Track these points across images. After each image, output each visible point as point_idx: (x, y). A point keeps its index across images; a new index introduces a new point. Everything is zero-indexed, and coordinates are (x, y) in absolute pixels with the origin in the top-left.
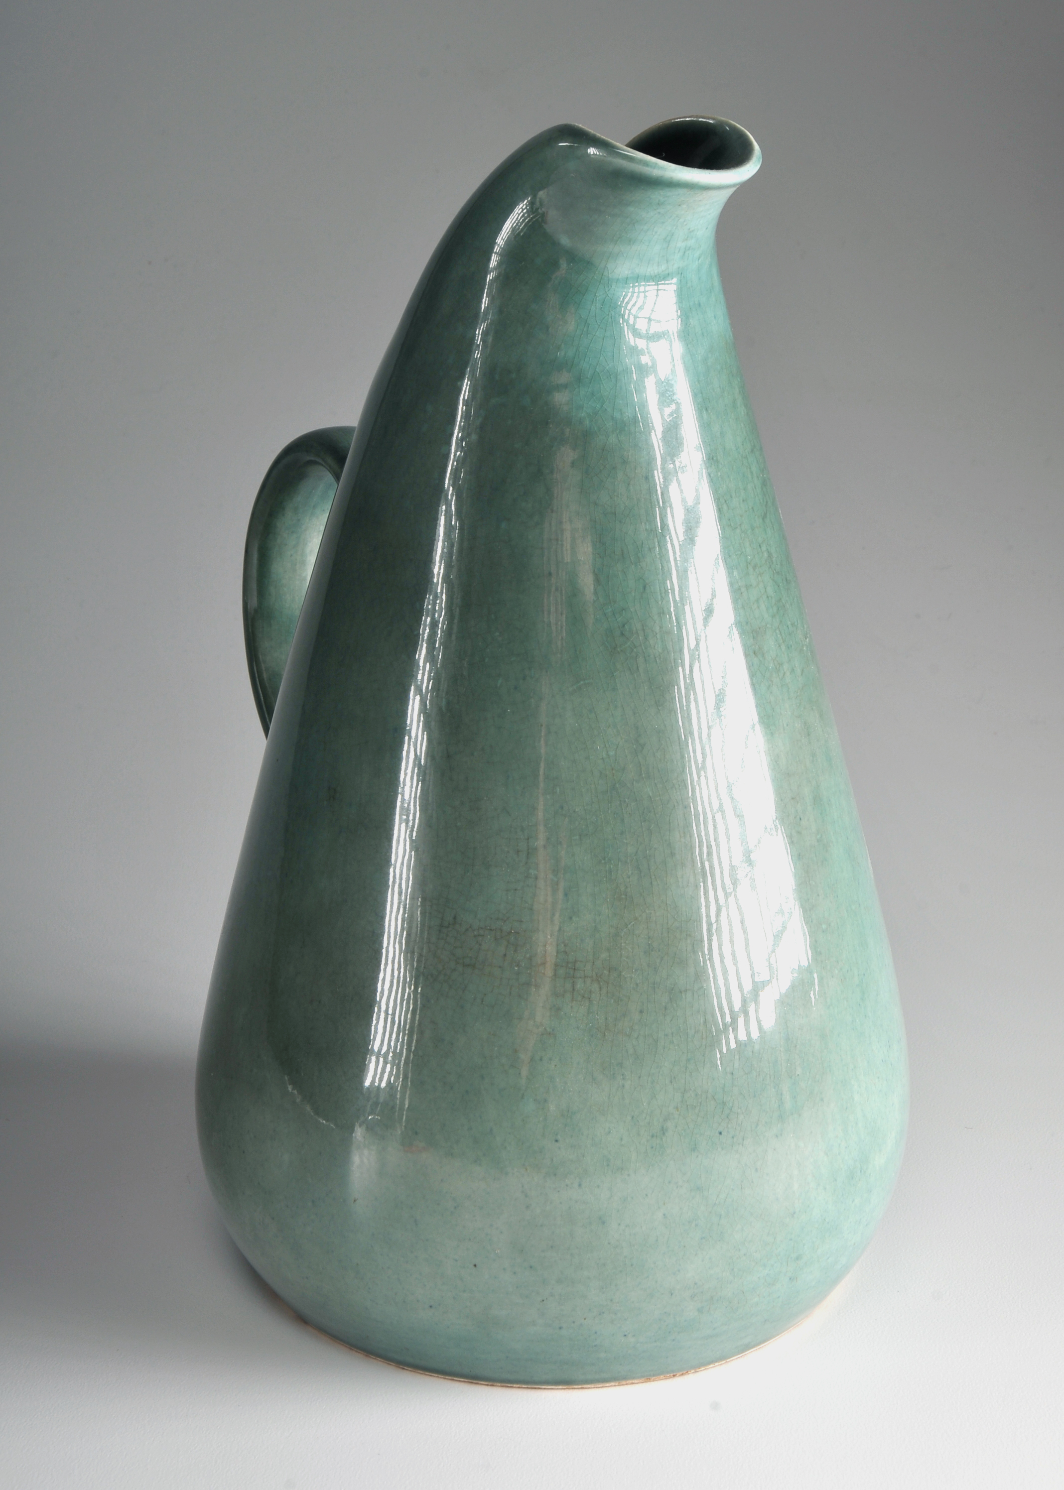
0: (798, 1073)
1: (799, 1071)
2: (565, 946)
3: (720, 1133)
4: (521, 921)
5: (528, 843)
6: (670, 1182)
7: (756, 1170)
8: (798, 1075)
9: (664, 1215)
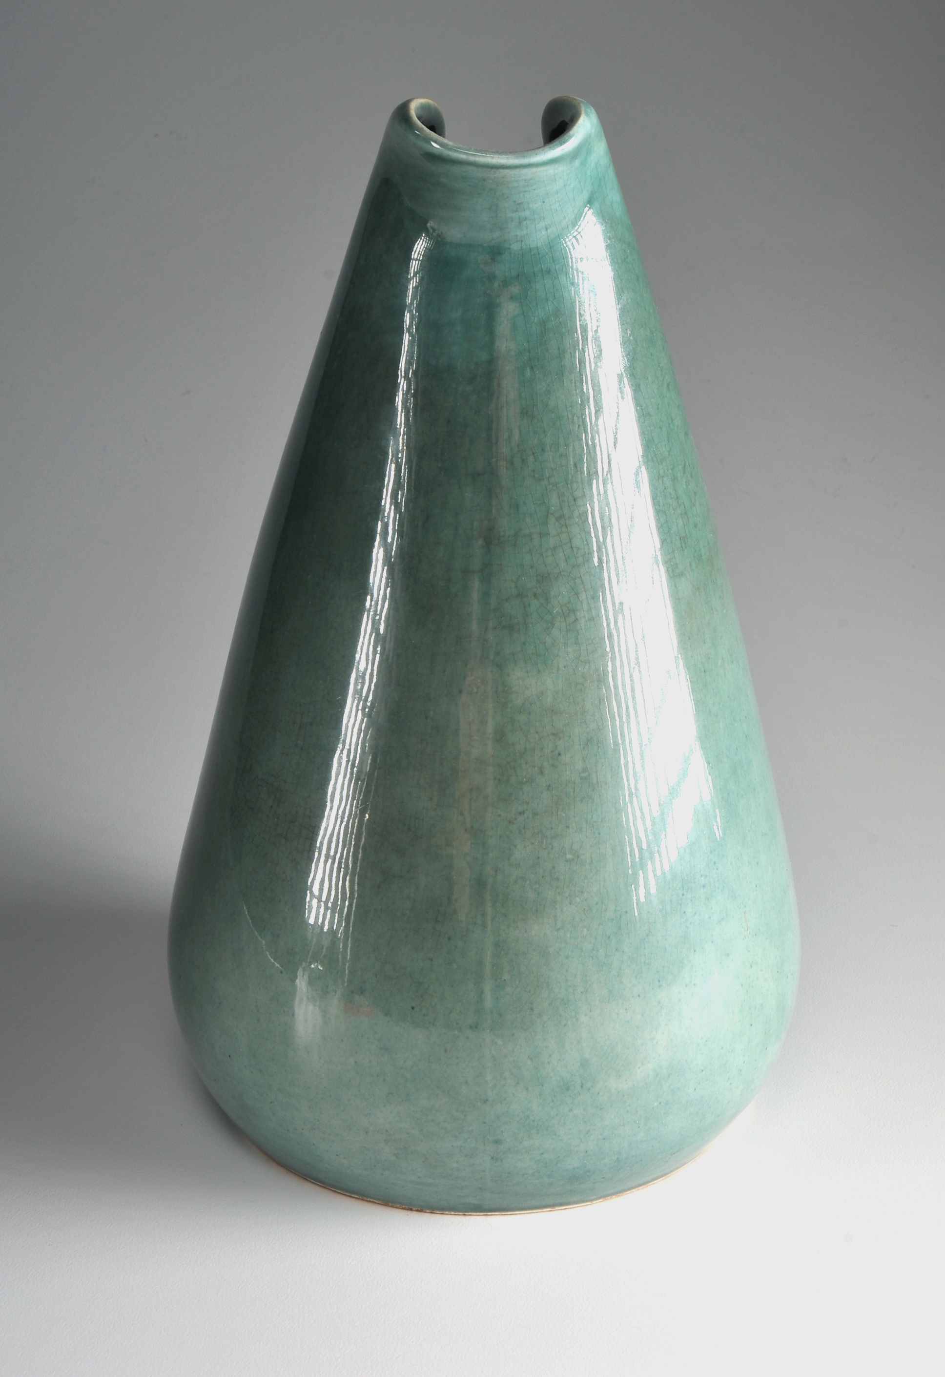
0: (504, 978)
1: (506, 976)
2: (310, 811)
3: (413, 1008)
4: (286, 782)
5: (302, 717)
6: (362, 1036)
7: (446, 1051)
8: (505, 980)
9: (356, 1062)
